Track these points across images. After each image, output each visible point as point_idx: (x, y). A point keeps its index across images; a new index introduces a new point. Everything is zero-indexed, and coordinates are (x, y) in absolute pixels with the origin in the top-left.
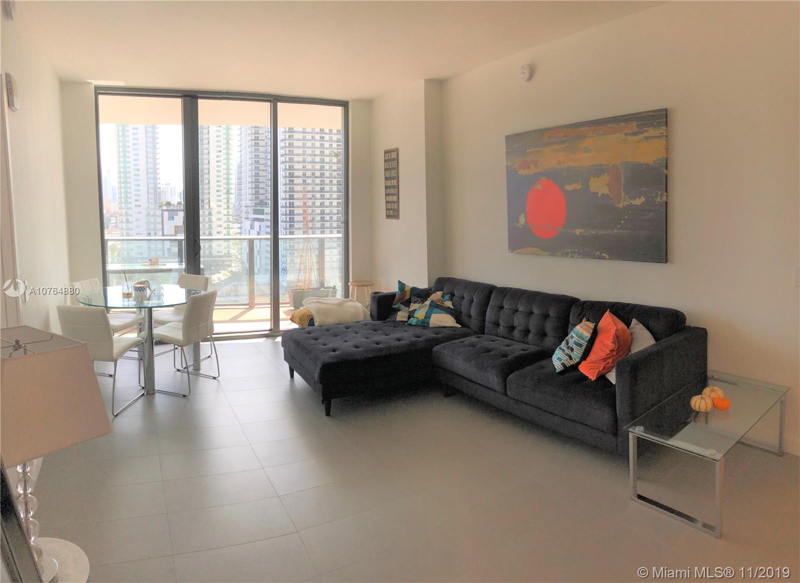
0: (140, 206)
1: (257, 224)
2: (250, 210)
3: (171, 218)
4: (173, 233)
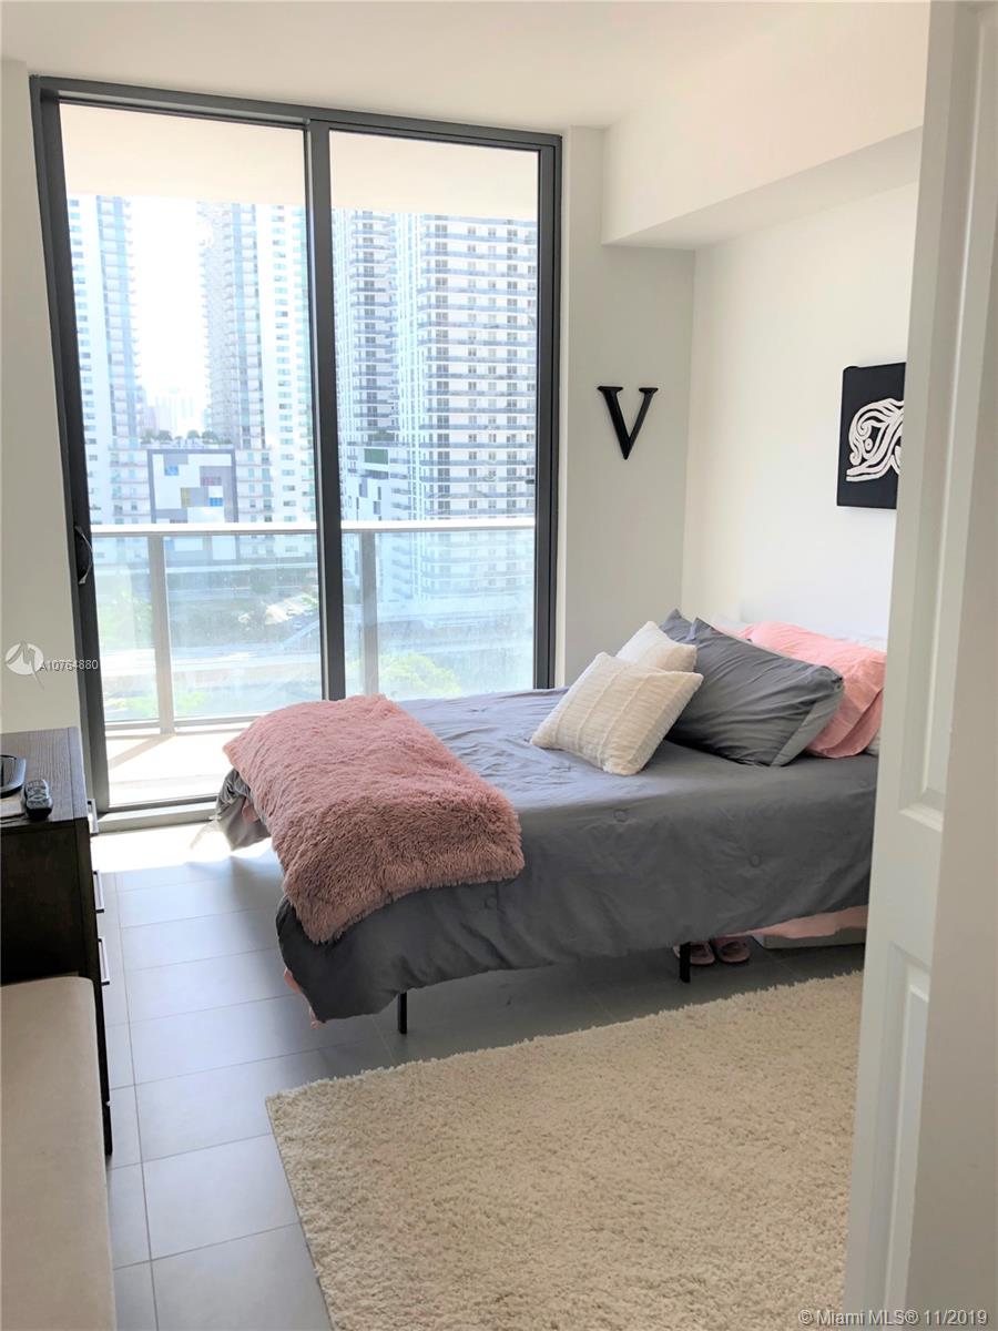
1: (372, 484)
2: (360, 451)
3: (171, 470)
4: (177, 505)
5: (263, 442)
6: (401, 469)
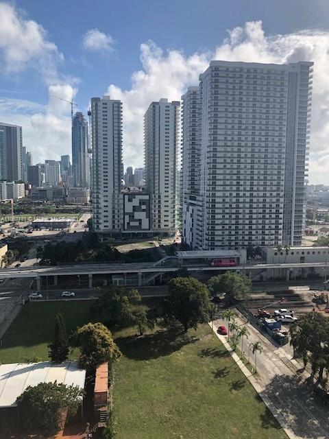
0: (107, 191)
1: (191, 208)
2: (188, 196)
3: (130, 200)
4: (132, 211)
5: (159, 191)
6: (200, 203)
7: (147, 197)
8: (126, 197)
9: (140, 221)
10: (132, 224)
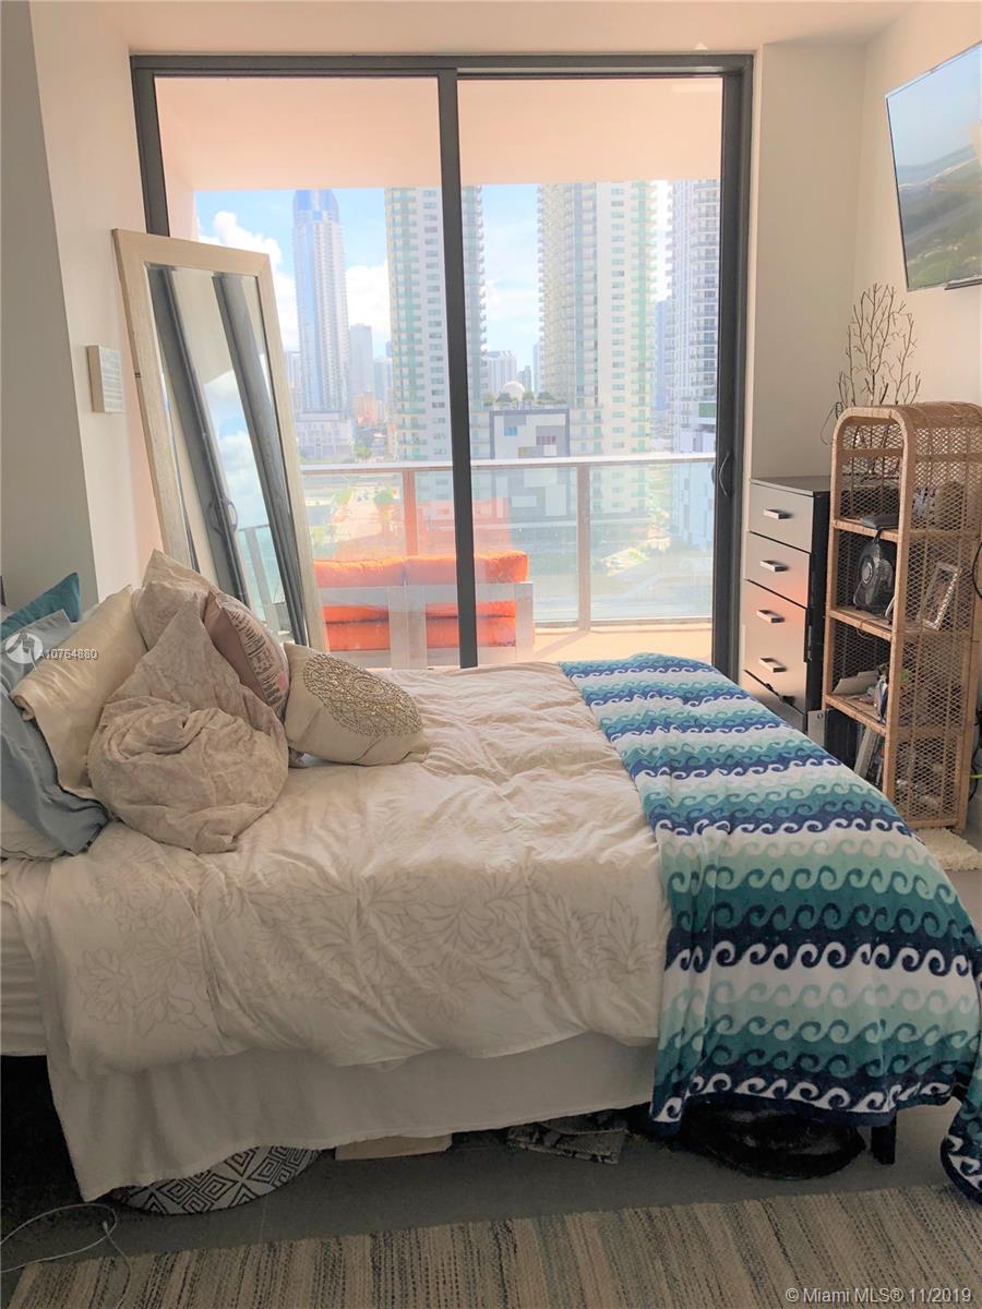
2: (694, 406)
3: (511, 431)
5: (596, 400)
7: (560, 420)
8: (499, 422)
9: (539, 492)
10: (518, 502)
